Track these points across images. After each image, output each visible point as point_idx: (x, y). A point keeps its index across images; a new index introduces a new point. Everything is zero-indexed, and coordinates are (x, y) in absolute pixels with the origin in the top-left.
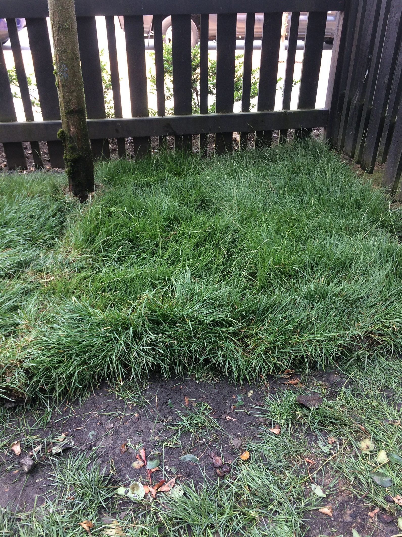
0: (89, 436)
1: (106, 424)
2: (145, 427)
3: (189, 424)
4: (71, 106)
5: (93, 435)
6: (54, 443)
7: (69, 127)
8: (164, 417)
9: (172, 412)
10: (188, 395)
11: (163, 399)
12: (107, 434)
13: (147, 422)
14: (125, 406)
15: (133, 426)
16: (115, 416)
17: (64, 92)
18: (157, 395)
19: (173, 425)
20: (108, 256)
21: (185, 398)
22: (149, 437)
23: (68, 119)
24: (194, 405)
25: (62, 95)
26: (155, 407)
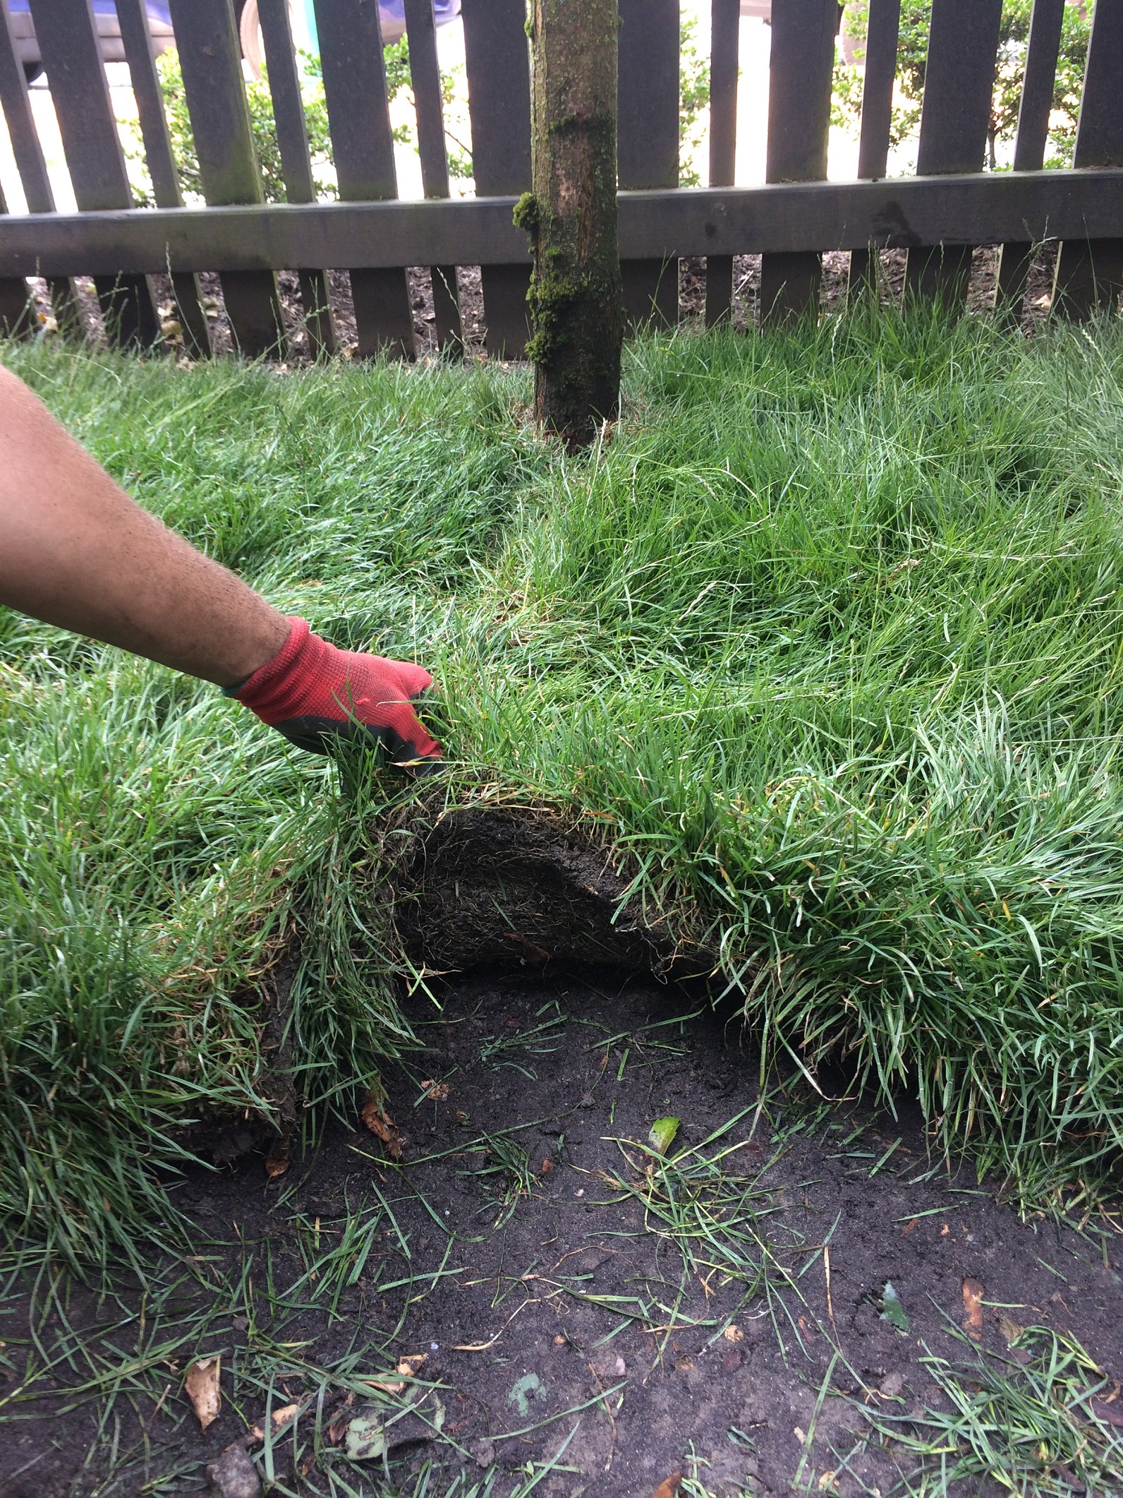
0: (512, 1396)
1: (595, 1353)
2: (775, 1408)
3: (988, 1433)
4: (571, 105)
5: (530, 1395)
6: (361, 1398)
7: (554, 183)
8: (866, 1374)
9: (902, 1356)
10: (981, 1279)
11: (856, 1276)
12: (594, 1407)
13: (779, 1380)
14: (684, 1278)
15: (717, 1389)
16: (637, 1320)
17: (550, 54)
18: (833, 1248)
19: (908, 1427)
20: (646, 631)
21: (966, 1292)
22: (792, 1470)
23: (554, 155)
24: (1013, 1337)
25: (543, 65)
26: (821, 1311)
